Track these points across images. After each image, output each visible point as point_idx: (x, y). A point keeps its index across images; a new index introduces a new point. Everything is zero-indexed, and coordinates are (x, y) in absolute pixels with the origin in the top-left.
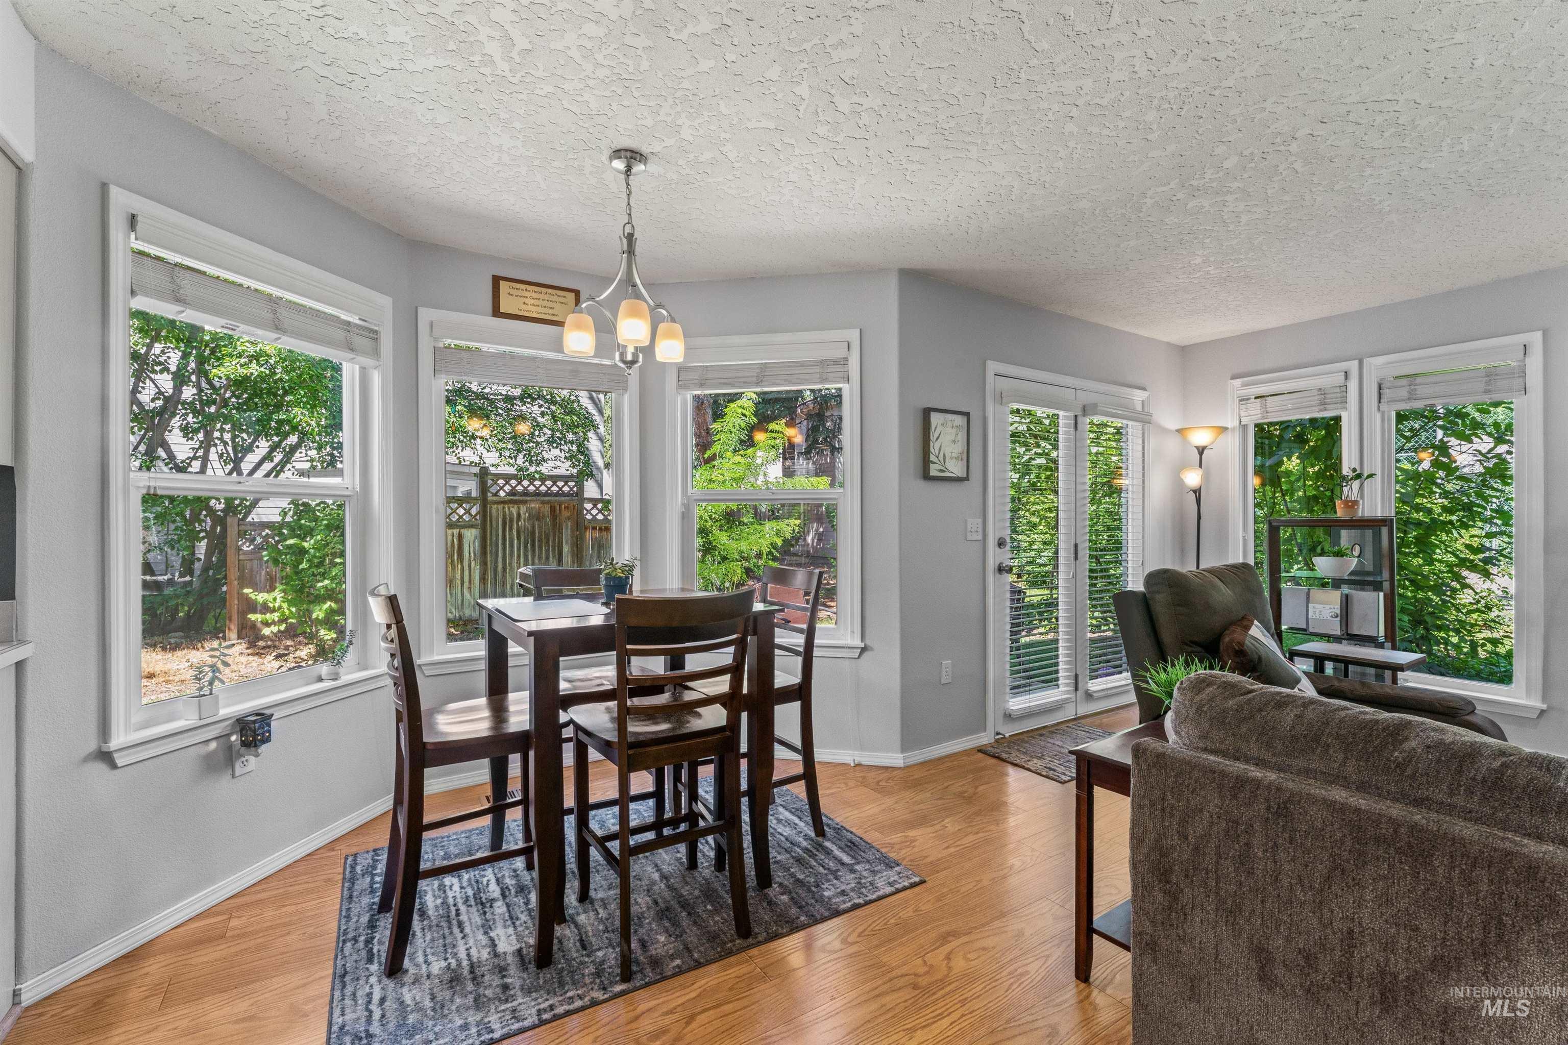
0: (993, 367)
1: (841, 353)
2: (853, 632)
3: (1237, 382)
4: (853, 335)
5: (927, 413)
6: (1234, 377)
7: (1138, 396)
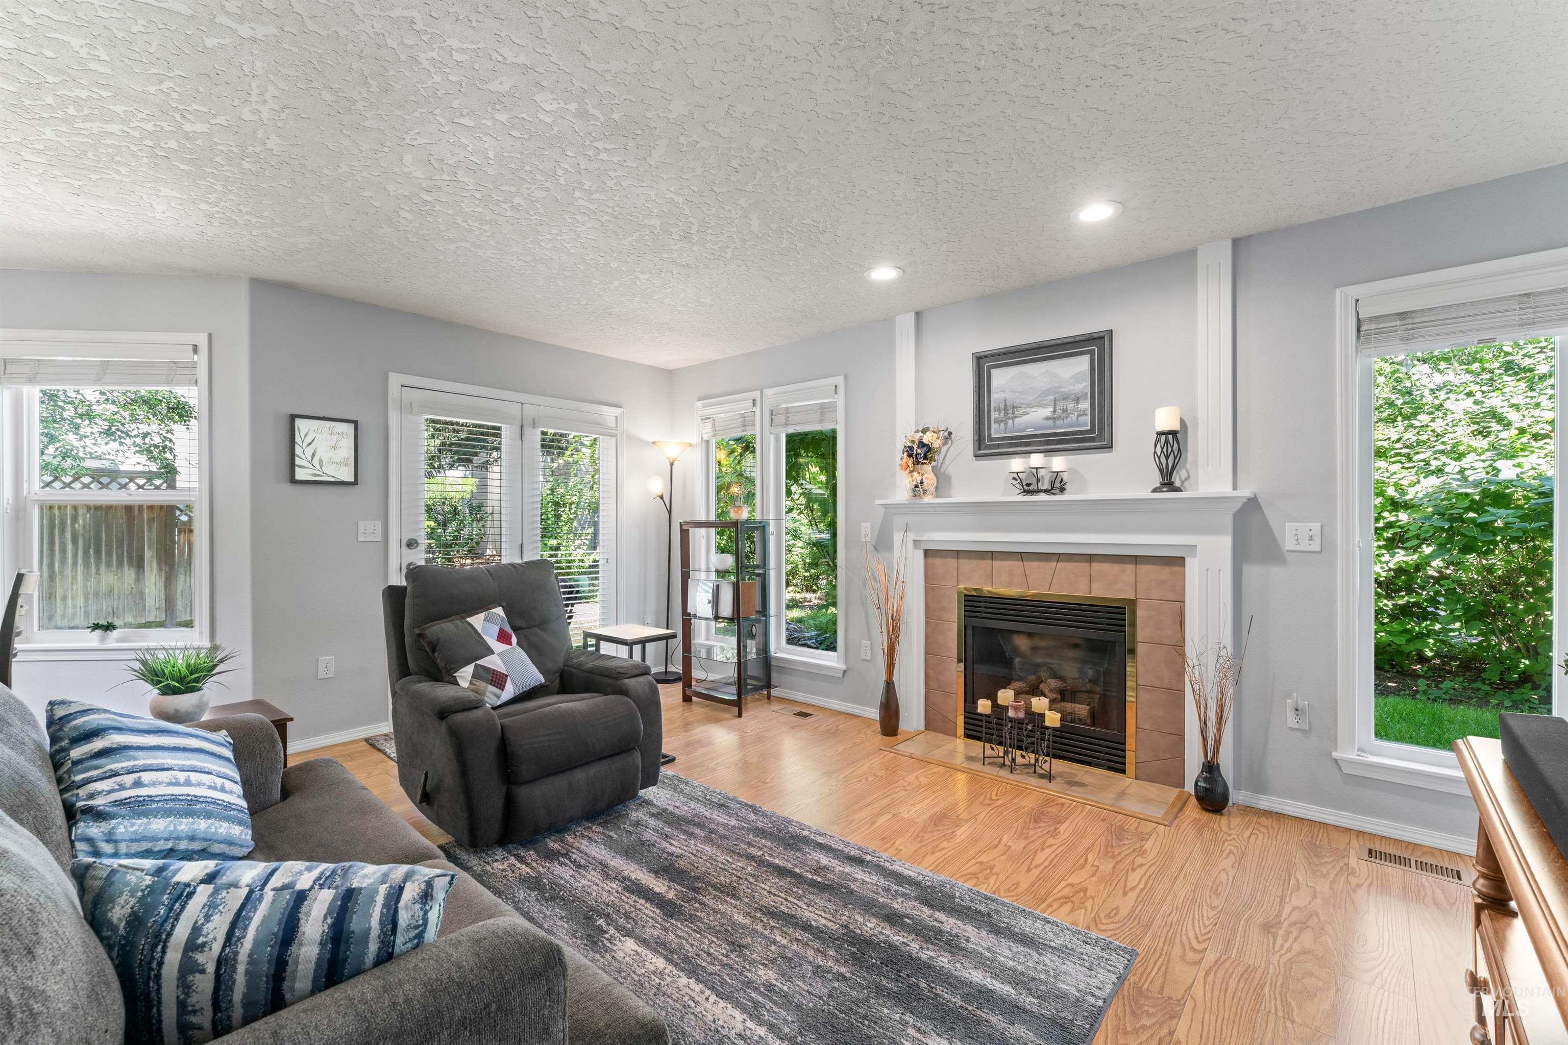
0: (395, 380)
1: (187, 356)
2: (201, 633)
3: (699, 404)
4: (202, 340)
5: (293, 417)
6: (700, 399)
7: (609, 413)
